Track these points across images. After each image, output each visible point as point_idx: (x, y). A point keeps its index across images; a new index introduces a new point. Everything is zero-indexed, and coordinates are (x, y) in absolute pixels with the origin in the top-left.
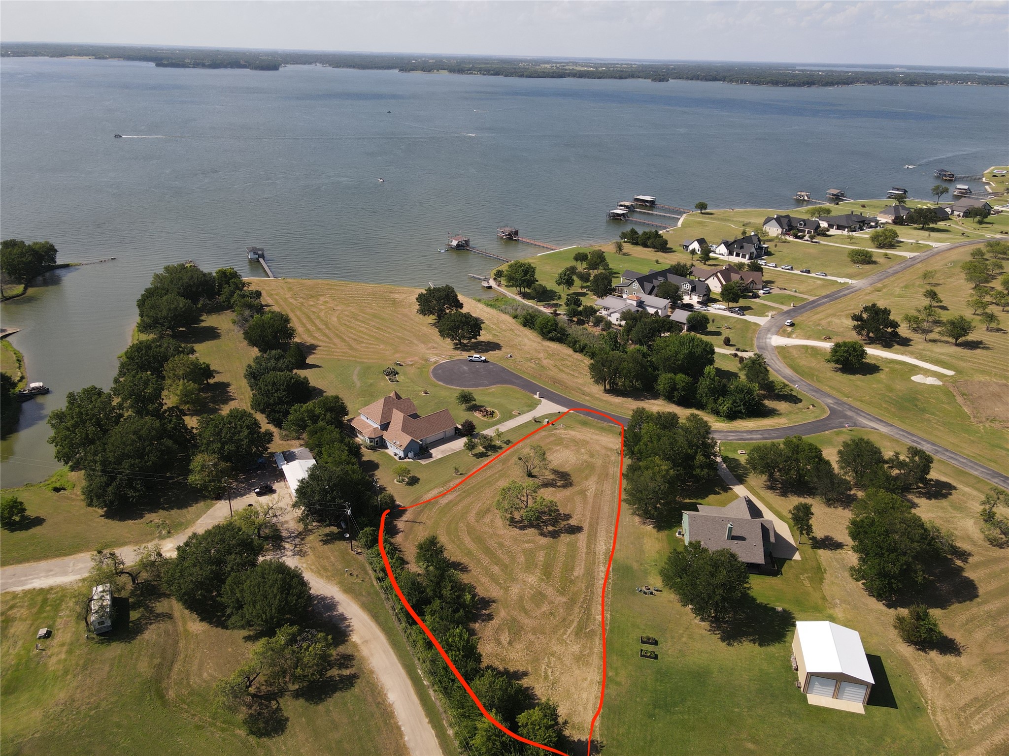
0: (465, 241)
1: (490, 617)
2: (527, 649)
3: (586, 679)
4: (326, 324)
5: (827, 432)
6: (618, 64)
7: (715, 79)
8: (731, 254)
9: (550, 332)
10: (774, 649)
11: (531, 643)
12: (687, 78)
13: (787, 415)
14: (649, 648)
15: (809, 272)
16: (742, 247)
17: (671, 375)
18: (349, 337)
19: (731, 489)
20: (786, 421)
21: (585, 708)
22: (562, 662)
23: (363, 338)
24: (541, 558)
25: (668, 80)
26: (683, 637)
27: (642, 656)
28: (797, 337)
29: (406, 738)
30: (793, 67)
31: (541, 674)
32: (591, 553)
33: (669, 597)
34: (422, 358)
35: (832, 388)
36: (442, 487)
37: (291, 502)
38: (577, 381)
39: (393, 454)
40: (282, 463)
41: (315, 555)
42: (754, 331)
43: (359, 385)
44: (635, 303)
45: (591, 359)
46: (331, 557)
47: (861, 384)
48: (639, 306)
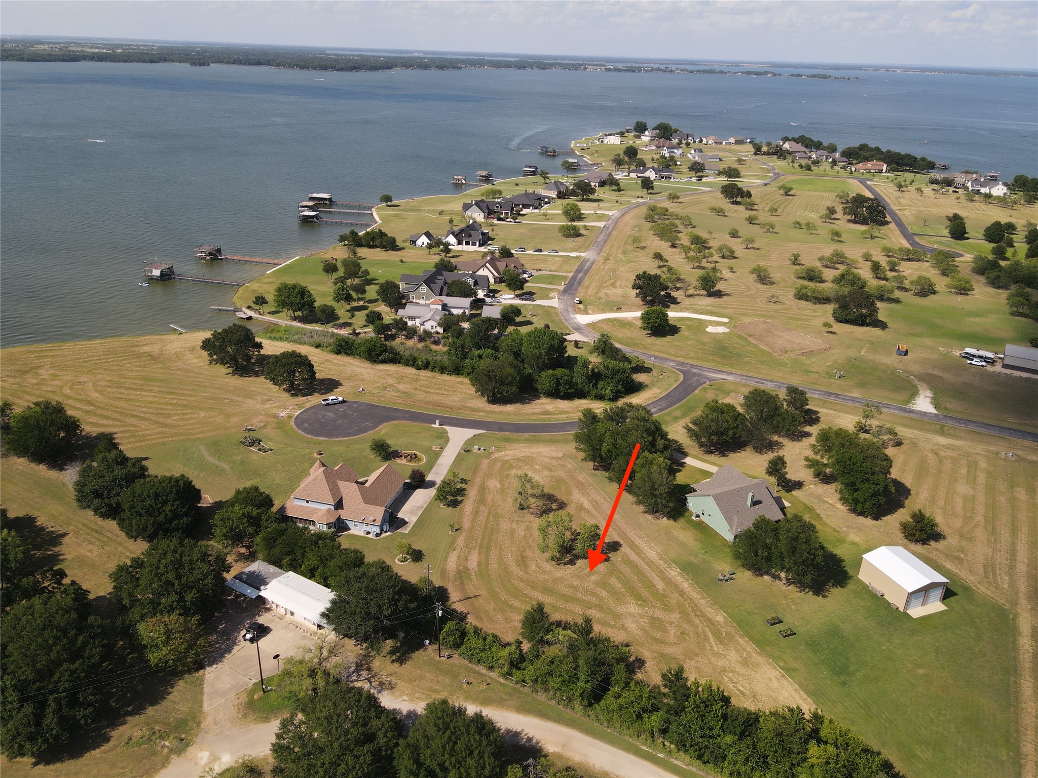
0: (168, 268)
1: (641, 662)
3: (771, 679)
4: (90, 403)
5: (696, 392)
6: (132, 45)
7: (259, 63)
8: (460, 243)
9: (380, 355)
10: (851, 586)
12: (228, 63)
13: (653, 384)
14: (781, 627)
15: (540, 251)
16: (470, 236)
17: (550, 372)
18: (142, 412)
19: (685, 463)
20: (659, 391)
22: (738, 674)
23: (165, 409)
24: (618, 585)
25: (209, 65)
26: (790, 606)
27: (785, 637)
28: (594, 313)
30: (322, 51)
32: (649, 562)
33: (745, 576)
34: (269, 415)
35: (661, 352)
36: (454, 550)
37: (305, 634)
38: (454, 399)
39: (362, 534)
40: (249, 591)
41: (404, 681)
42: (557, 314)
43: (226, 467)
44: (440, 307)
45: (442, 373)
46: (426, 675)
47: (679, 344)
48: (443, 309)
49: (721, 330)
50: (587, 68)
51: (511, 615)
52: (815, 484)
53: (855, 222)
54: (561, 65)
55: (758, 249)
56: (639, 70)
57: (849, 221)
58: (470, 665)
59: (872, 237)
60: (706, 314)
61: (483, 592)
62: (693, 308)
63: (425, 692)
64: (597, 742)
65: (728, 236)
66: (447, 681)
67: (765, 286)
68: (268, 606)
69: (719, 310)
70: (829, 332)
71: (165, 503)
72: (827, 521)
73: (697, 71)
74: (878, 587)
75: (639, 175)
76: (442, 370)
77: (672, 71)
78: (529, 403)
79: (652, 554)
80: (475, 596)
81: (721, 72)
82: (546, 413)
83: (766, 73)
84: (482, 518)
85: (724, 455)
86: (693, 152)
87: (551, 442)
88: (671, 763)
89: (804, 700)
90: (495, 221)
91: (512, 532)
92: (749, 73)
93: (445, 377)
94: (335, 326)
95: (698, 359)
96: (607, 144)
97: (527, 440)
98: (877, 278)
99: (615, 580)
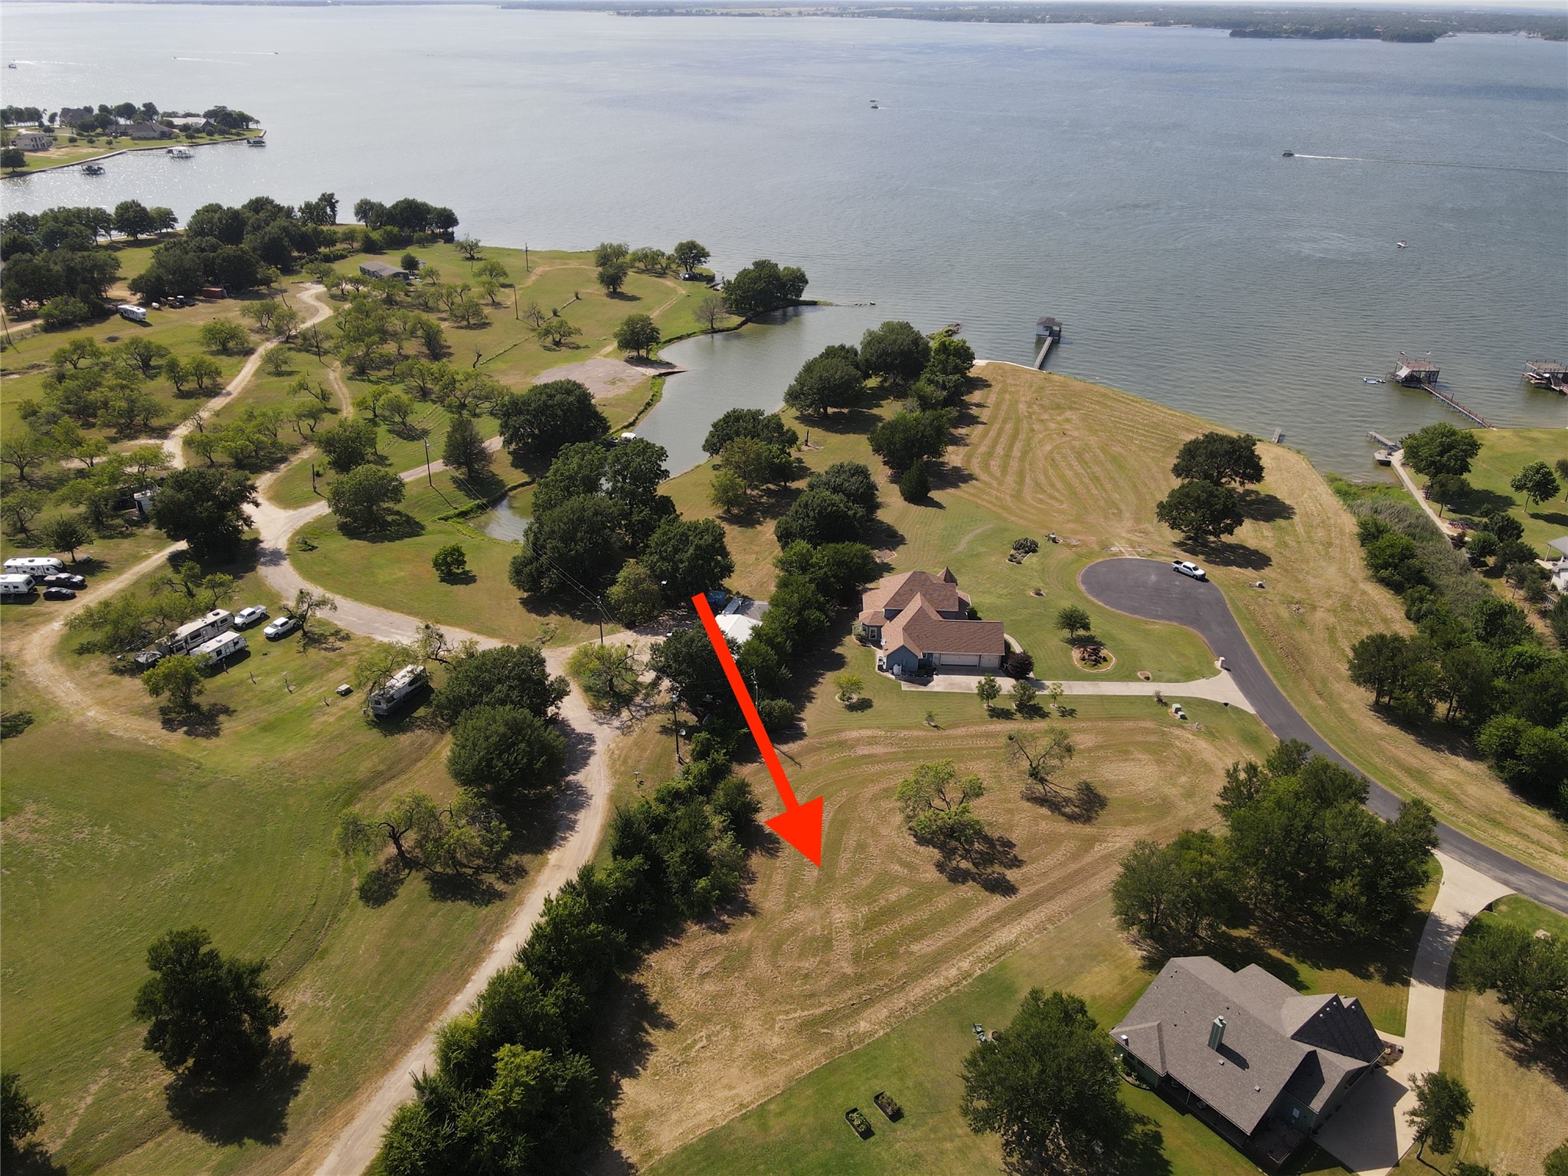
0: (1433, 374)
1: (724, 929)
2: (714, 997)
3: (731, 1088)
4: (1026, 452)
11: (731, 993)
14: (877, 1117)
18: (1035, 479)
21: (680, 1122)
22: (732, 1045)
23: (1053, 486)
24: (893, 897)
26: (952, 1141)
29: (458, 998)
31: (686, 1039)
32: (982, 932)
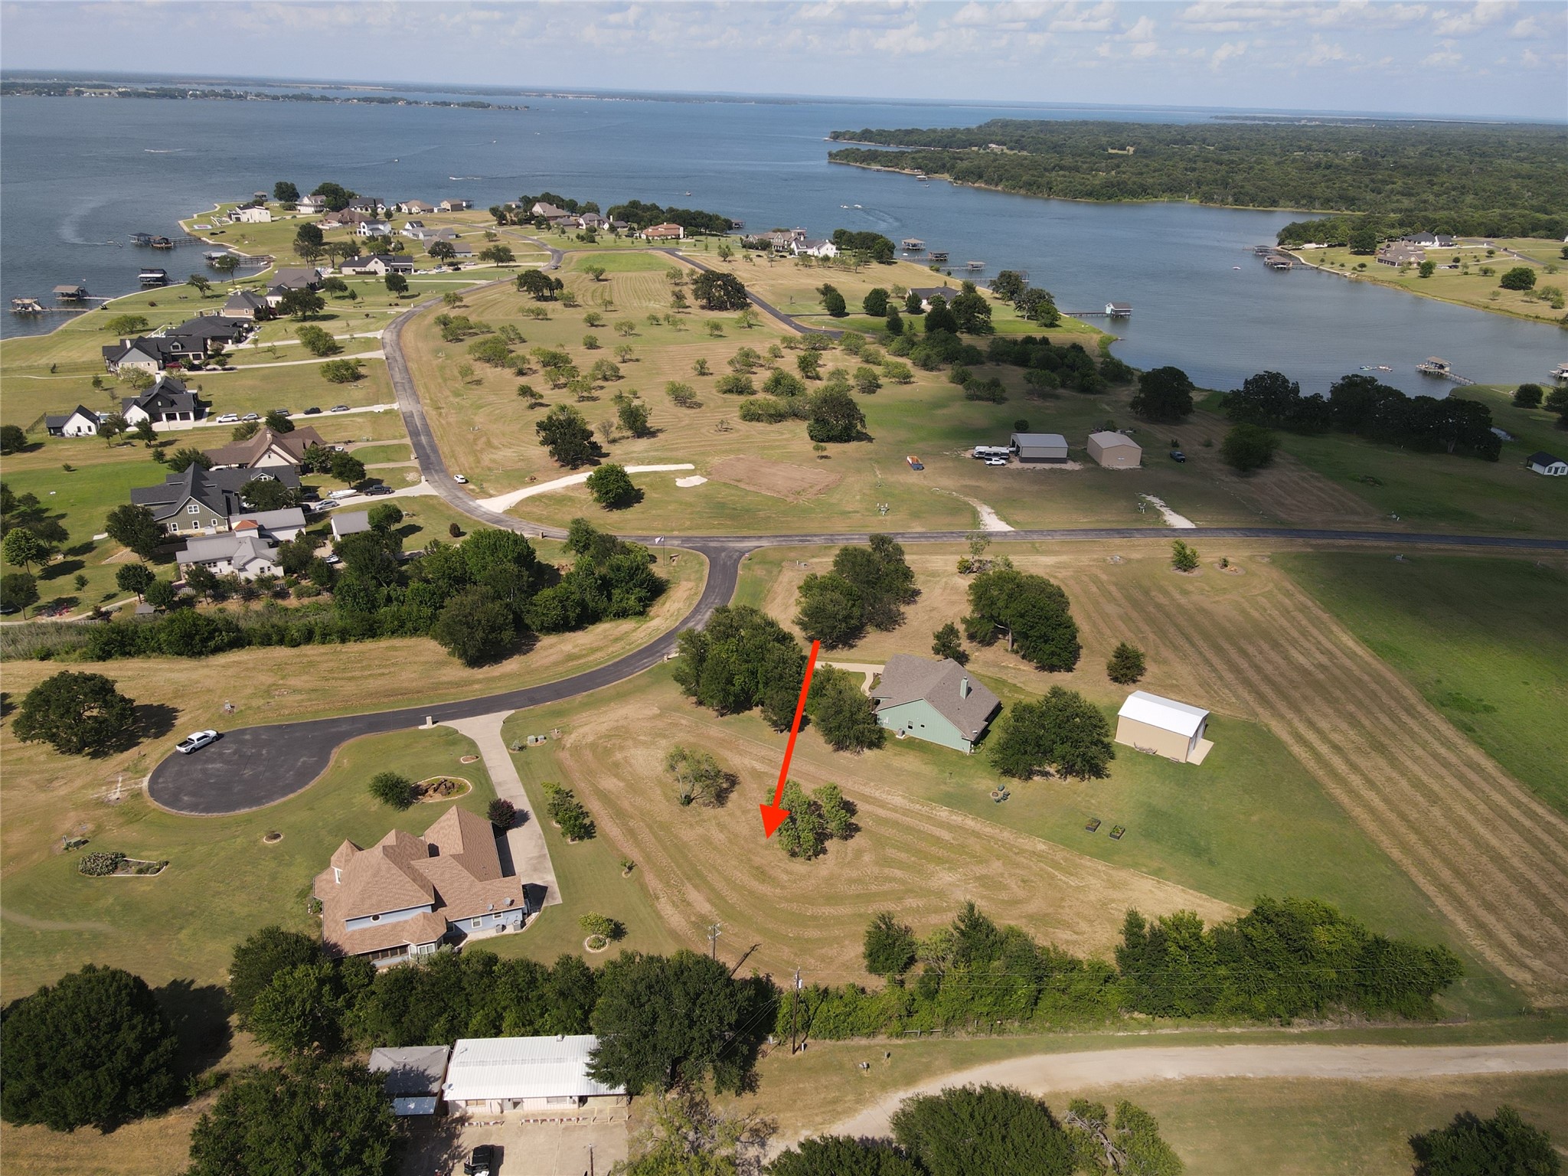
5: (740, 572)
8: (154, 418)
13: (674, 576)
15: (316, 411)
16: (173, 403)
20: (693, 583)
27: (1119, 838)
28: (500, 492)
33: (1014, 785)
34: (87, 805)
35: (642, 529)
36: (658, 898)
37: (566, 1123)
38: (408, 677)
39: (492, 933)
40: (412, 1106)
41: (780, 1111)
42: (448, 507)
43: (102, 926)
44: (255, 534)
45: (343, 641)
46: (801, 1086)
47: (659, 512)
48: (261, 536)
49: (697, 480)
50: (83, 93)
51: (823, 951)
52: (977, 650)
53: (711, 308)
54: (26, 87)
55: (637, 360)
56: (183, 94)
57: (703, 307)
58: (840, 1043)
59: (750, 326)
60: (658, 464)
61: (757, 939)
62: (632, 458)
63: (822, 1109)
64: (1072, 1056)
65: (583, 348)
66: (836, 1079)
67: (694, 411)
68: (457, 1115)
69: (668, 454)
70: (822, 457)
71: (115, 1027)
72: (1029, 689)
73: (285, 97)
74: (1144, 743)
75: (358, 269)
76: (344, 636)
77: (241, 96)
78: (532, 650)
79: (898, 800)
80: (753, 949)
81: (324, 98)
82: (570, 657)
83: (395, 100)
84: (645, 835)
85: (852, 646)
86: (408, 226)
87: (621, 696)
88: (1161, 1035)
89: (1200, 898)
90: (185, 372)
91: (707, 840)
92: (368, 100)
93: (353, 648)
94: (39, 610)
95: (698, 527)
96: (248, 223)
97: (585, 706)
98: (808, 377)
99: (894, 851)
